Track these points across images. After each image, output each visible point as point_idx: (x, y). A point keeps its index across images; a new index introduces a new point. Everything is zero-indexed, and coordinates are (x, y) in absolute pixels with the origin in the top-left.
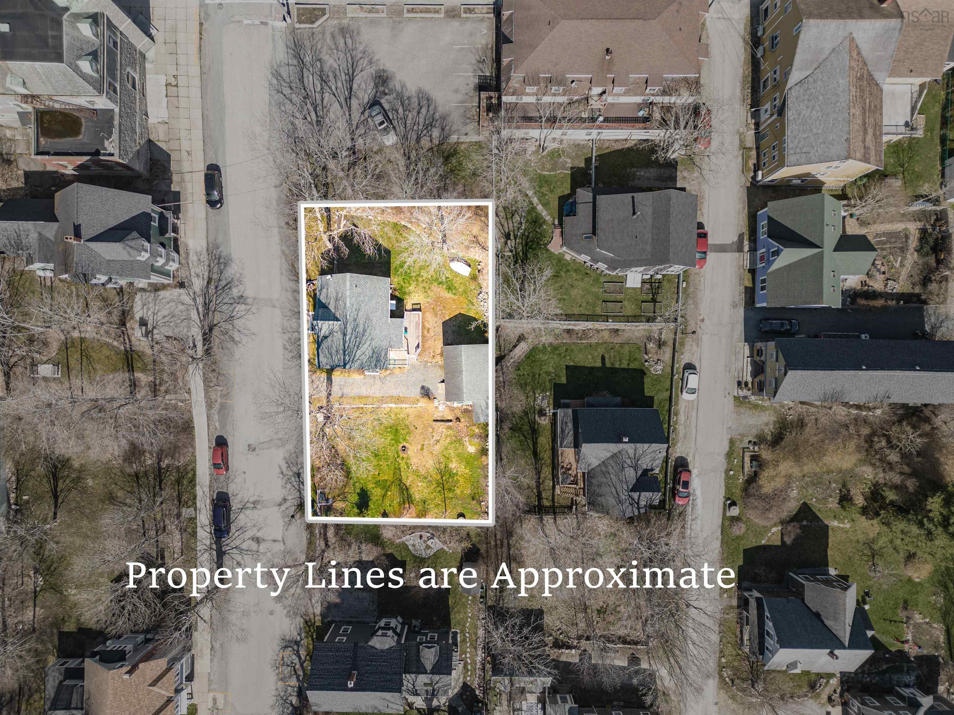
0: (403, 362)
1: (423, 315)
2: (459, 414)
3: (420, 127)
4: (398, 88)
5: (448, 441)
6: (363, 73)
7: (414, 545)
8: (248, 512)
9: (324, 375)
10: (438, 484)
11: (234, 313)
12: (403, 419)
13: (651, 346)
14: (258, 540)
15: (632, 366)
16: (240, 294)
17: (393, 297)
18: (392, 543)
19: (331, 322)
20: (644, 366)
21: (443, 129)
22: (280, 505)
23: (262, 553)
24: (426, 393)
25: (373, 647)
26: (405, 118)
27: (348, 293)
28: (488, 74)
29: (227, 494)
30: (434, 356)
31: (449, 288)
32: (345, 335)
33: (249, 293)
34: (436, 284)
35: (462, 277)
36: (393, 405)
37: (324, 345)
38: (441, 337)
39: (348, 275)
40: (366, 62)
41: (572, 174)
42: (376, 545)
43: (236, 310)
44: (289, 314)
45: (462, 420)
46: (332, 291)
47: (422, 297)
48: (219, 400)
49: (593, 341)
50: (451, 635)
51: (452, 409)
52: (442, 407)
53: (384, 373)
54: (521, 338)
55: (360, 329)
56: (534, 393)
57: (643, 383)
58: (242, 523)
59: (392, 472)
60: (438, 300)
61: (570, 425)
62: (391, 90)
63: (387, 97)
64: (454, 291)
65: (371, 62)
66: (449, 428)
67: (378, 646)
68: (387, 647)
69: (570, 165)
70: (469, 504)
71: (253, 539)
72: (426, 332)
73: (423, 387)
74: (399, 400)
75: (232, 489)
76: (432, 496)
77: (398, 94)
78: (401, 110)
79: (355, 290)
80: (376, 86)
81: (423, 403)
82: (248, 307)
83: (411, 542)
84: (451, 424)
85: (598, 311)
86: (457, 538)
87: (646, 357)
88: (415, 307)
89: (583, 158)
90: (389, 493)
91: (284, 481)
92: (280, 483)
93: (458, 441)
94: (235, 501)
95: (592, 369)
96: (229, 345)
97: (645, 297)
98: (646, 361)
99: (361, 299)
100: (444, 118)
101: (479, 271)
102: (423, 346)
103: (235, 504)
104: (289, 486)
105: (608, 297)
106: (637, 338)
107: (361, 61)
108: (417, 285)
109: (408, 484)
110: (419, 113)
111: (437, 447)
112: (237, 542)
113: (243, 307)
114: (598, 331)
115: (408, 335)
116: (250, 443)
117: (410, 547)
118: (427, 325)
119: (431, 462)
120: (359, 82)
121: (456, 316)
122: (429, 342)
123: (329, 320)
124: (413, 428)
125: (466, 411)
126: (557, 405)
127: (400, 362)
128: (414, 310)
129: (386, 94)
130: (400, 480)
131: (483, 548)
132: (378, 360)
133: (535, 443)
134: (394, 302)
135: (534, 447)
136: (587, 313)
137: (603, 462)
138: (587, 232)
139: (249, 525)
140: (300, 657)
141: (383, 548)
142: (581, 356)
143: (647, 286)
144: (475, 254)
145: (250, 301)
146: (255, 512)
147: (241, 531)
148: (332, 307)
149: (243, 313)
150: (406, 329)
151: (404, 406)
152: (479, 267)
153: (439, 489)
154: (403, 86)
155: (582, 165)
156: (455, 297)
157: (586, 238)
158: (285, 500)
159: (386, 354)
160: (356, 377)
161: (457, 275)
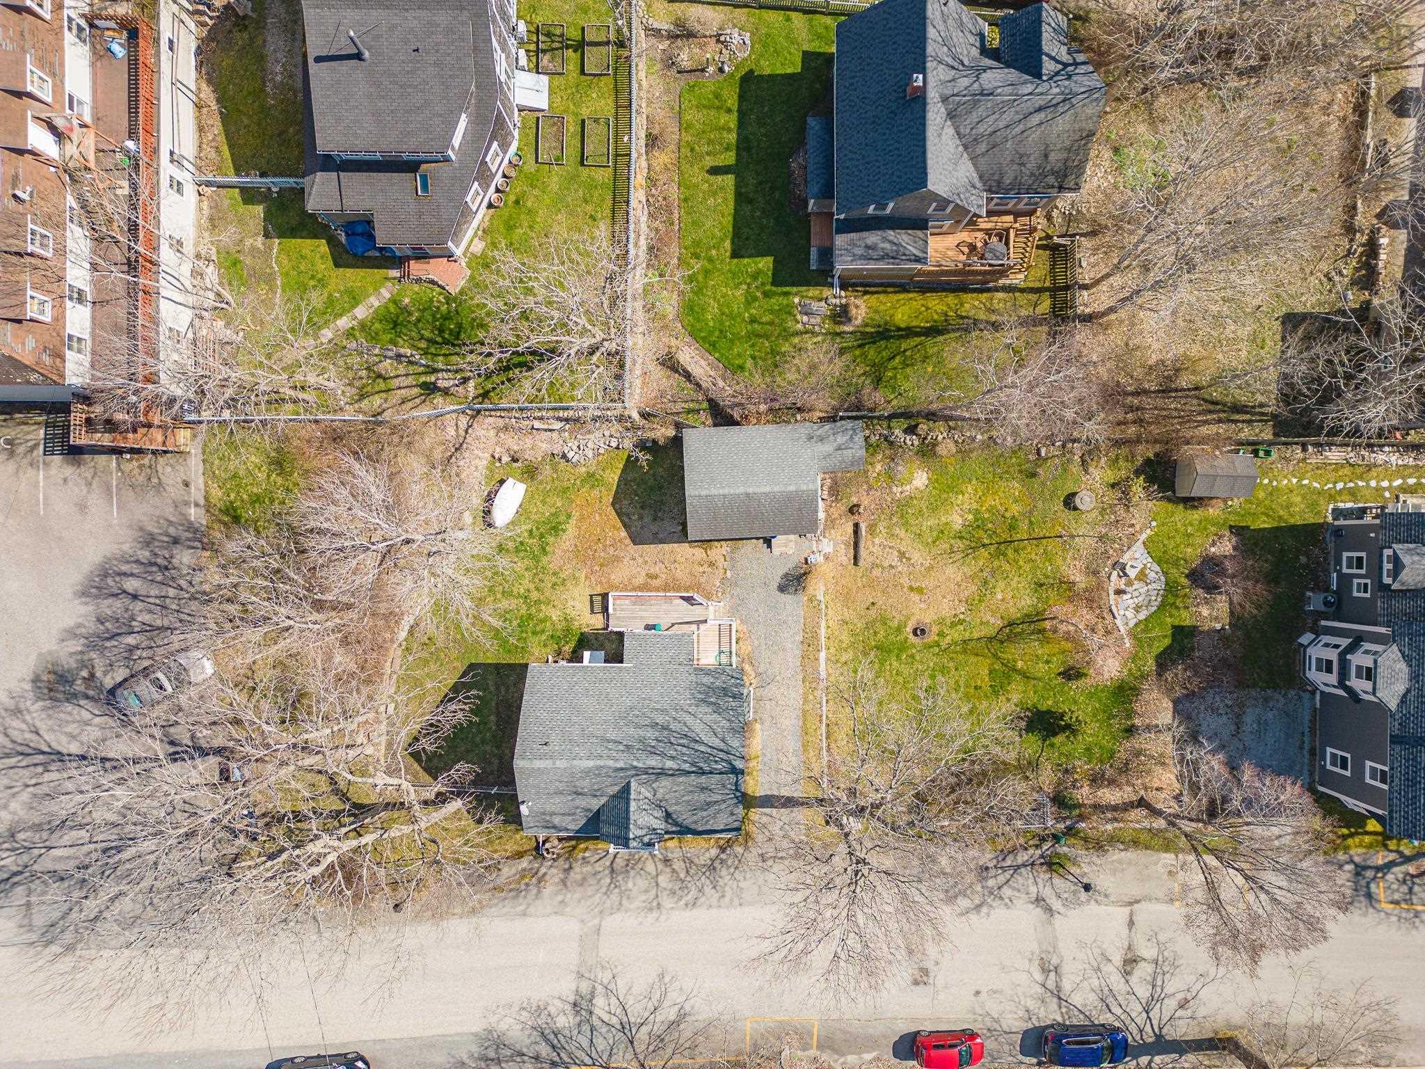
0: (725, 634)
1: (617, 589)
2: (842, 507)
3: (172, 592)
4: (76, 646)
5: (902, 533)
6: (42, 727)
7: (1137, 609)
8: (1067, 985)
9: (756, 814)
10: (1000, 554)
11: (614, 1021)
12: (853, 634)
13: (685, 58)
14: (1131, 962)
15: (732, 101)
16: (568, 1008)
17: (576, 657)
18: (1134, 658)
19: (633, 806)
20: (732, 75)
21: (176, 541)
22: (1049, 910)
23: (1160, 952)
24: (795, 581)
25: (1403, 700)
26: (149, 629)
27: (561, 764)
28: (42, 432)
29: (1026, 1033)
30: (711, 564)
31: (556, 529)
32: (662, 773)
33: (567, 987)
34: (545, 560)
35: (529, 498)
36: (823, 655)
37: (687, 819)
38: (667, 547)
39: (518, 763)
40: (16, 723)
41: (281, 235)
42: (1136, 691)
43: (606, 1017)
44: (615, 897)
45: (854, 500)
46: (556, 804)
47: (576, 592)
48: (813, 1052)
49: (674, 192)
50: (1342, 522)
51: (831, 522)
52: (827, 546)
53: (750, 676)
54: (670, 364)
55: (650, 734)
56: (797, 333)
57: (772, 77)
58: (1092, 998)
59: (973, 659)
60: (582, 554)
61: (873, 238)
62: (83, 665)
63: (98, 674)
64: (562, 518)
65: (17, 712)
66: (872, 529)
67: (1401, 688)
68: (1402, 666)
69: (260, 239)
70: (1043, 484)
71: (1128, 973)
72: (656, 583)
73: (782, 589)
74: (810, 642)
75: (1015, 1023)
76: (1027, 567)
77: (91, 646)
78: (131, 640)
79: (555, 746)
80: (72, 697)
81: (818, 588)
82: (600, 989)
83: (1130, 614)
84: (863, 527)
85: (604, 176)
86: (1120, 510)
87: (711, 69)
88: (598, 607)
89: (242, 208)
90: (1020, 664)
91: (996, 903)
92: (999, 912)
93: (902, 508)
94: (1042, 1014)
95: (740, 197)
96: (687, 1030)
97: (572, 66)
98: (721, 70)
99: (576, 731)
100: (148, 540)
101: (515, 460)
102: (687, 590)
103: (1050, 1014)
104: (1006, 892)
105: (571, 152)
106: (667, 91)
107: (15, 734)
108: (548, 602)
109: (1000, 623)
110: (135, 597)
111: (916, 557)
112: (1136, 1009)
113: (600, 1001)
114: (651, 181)
115: (664, 622)
116: (909, 979)
117: (1142, 616)
118: (640, 580)
119: (950, 570)
120: (64, 739)
121: (619, 514)
122: (679, 574)
123: (627, 811)
124: (873, 612)
125: (835, 491)
126: (823, 276)
127: (725, 640)
128: (605, 609)
129: (92, 675)
130: (990, 639)
131: (1146, 451)
132: (725, 691)
133: (909, 332)
134: (587, 655)
135: (918, 334)
136: (609, 203)
137: (966, 147)
138: (409, 186)
139: (1095, 983)
140: (1392, 864)
141: (1144, 677)
142: (708, 224)
143: (545, 60)
144: (475, 465)
145: (585, 987)
146: (1065, 969)
147: (1110, 1000)
148: (596, 804)
149: (613, 1001)
150: (649, 627)
151: (823, 632)
152: (506, 459)
153: (1010, 552)
154: (71, 633)
155: (259, 210)
156: (576, 514)
157: (425, 186)
158: (1039, 900)
159: (707, 672)
160: (758, 741)
161: (522, 511)
